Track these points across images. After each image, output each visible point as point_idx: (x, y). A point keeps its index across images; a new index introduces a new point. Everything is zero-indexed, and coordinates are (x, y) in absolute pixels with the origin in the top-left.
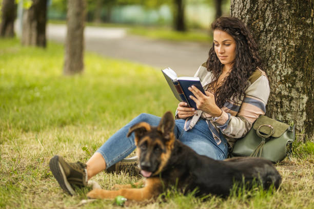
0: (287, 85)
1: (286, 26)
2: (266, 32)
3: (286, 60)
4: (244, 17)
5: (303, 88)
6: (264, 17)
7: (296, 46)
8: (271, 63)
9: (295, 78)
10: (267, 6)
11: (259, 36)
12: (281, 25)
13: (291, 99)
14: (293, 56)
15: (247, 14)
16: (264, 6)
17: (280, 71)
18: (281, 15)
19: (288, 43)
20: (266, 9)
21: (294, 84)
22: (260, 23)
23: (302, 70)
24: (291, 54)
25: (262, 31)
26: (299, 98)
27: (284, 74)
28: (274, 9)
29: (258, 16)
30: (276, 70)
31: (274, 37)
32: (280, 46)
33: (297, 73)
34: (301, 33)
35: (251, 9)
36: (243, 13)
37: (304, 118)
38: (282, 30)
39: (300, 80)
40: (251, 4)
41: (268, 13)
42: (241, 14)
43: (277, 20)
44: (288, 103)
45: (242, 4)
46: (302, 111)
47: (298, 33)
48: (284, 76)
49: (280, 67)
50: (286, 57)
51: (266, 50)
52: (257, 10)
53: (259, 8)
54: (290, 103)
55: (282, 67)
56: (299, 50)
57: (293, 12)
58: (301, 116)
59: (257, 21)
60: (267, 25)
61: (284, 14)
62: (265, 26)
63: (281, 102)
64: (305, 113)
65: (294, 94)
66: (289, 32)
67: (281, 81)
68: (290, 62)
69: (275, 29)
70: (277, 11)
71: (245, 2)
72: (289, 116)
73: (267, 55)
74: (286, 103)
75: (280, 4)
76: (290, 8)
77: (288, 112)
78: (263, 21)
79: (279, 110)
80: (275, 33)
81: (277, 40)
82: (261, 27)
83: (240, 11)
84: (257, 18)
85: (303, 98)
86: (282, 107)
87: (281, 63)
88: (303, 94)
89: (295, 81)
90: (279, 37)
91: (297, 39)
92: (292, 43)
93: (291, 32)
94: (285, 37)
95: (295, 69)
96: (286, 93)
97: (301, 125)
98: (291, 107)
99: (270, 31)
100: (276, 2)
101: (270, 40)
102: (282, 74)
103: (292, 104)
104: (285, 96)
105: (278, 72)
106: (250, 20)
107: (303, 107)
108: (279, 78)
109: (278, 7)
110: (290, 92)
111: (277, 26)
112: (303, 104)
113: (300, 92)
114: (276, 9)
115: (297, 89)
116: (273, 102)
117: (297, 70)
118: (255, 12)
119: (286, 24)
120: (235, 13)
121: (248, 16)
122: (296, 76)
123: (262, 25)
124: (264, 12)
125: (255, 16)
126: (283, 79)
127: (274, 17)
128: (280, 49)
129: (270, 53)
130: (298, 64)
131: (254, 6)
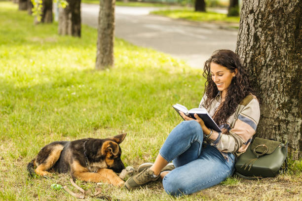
0: (284, 111)
1: (284, 62)
2: (267, 66)
3: (283, 90)
4: (248, 52)
5: (298, 113)
6: (265, 53)
7: (292, 78)
8: (271, 92)
9: (291, 105)
10: (268, 44)
11: (261, 69)
12: (279, 61)
13: (288, 123)
14: (290, 87)
15: (250, 50)
16: (265, 44)
17: (278, 100)
18: (279, 52)
19: (285, 76)
20: (267, 46)
21: (290, 110)
22: (262, 58)
23: (297, 98)
24: (288, 85)
25: (264, 66)
26: (295, 122)
27: (282, 102)
28: (274, 47)
29: (260, 52)
30: (274, 99)
31: (273, 71)
32: (278, 79)
33: (293, 100)
34: (297, 67)
35: (254, 46)
36: (247, 49)
37: (299, 138)
38: (280, 65)
39: (295, 107)
40: (254, 42)
41: (269, 50)
42: (245, 50)
43: (276, 56)
44: (285, 126)
45: (246, 41)
46: (298, 132)
47: (294, 66)
48: (282, 104)
49: (278, 96)
50: (284, 87)
51: (266, 82)
52: (259, 47)
53: (261, 46)
54: (287, 126)
55: (280, 96)
56: (295, 81)
57: (290, 49)
58: (296, 136)
59: (259, 56)
60: (268, 60)
61: (282, 51)
62: (265, 62)
63: (279, 126)
64: (299, 134)
65: (290, 118)
66: (286, 66)
67: (279, 108)
68: (286, 92)
69: (274, 64)
70: (276, 49)
71: (249, 41)
72: (286, 136)
73: (268, 86)
74: (283, 126)
75: (279, 42)
76: (287, 46)
77: (285, 133)
78: (264, 57)
79: (277, 132)
80: (274, 68)
81: (276, 73)
82: (263, 62)
83: (244, 47)
84: (259, 54)
85: (297, 122)
86: (279, 130)
87: (279, 93)
88: (298, 117)
89: (291, 107)
90: (277, 71)
91: (293, 72)
92: (289, 76)
93: (288, 66)
94: (283, 71)
95: (292, 97)
96: (283, 118)
97: (296, 144)
98: (288, 129)
99: (270, 65)
100: (275, 41)
101: (270, 73)
102: (280, 102)
103: (288, 127)
104: (282, 121)
105: (276, 101)
106: (253, 56)
107: (298, 129)
108: (277, 106)
109: (277, 45)
110: (287, 116)
111: (276, 61)
112: (298, 126)
113: (296, 117)
114: (275, 47)
115: (293, 114)
116: (272, 125)
117: (293, 98)
118: (257, 49)
119: (284, 59)
120: (241, 48)
121: (251, 52)
122: (292, 103)
123: (264, 60)
124: (265, 49)
125: (257, 52)
126: (281, 106)
127: (274, 54)
128: (278, 81)
129: (270, 84)
130: (294, 93)
131: (257, 43)
